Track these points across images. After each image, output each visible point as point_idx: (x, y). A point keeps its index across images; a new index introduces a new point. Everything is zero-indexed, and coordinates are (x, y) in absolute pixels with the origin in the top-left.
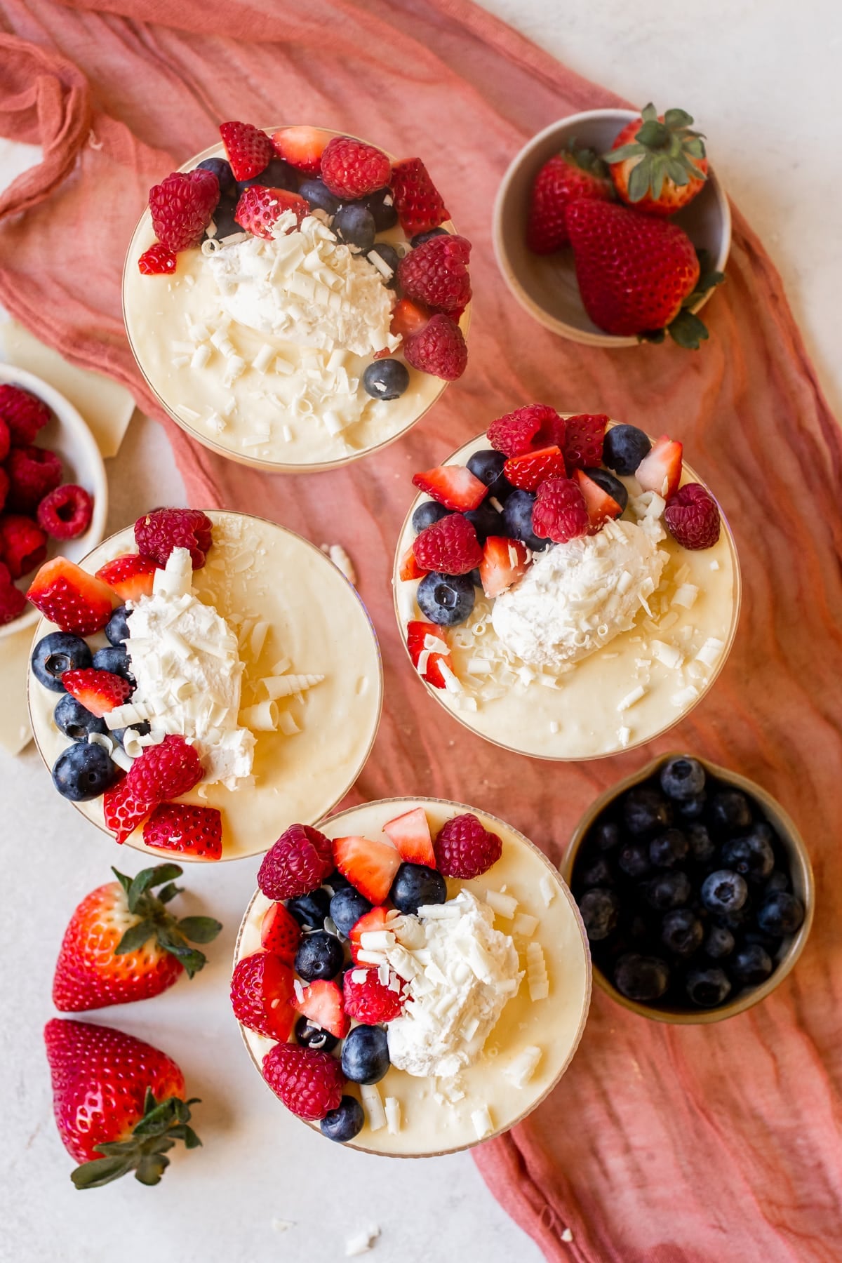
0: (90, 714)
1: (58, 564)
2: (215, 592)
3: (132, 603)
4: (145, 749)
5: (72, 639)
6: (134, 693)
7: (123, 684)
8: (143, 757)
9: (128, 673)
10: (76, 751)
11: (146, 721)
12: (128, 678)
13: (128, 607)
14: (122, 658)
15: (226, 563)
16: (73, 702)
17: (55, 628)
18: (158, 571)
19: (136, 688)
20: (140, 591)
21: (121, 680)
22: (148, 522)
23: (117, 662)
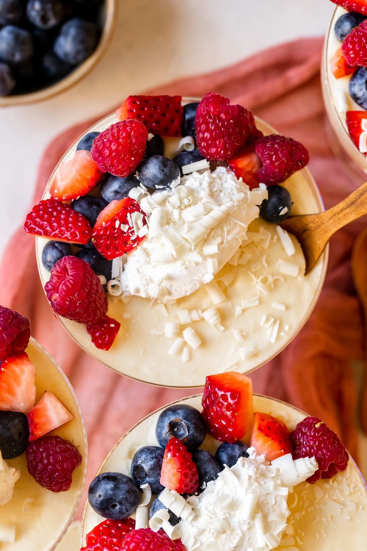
0: (159, 475)
1: (245, 382)
2: (298, 502)
3: (254, 452)
4: (162, 531)
5: (202, 427)
6: (194, 496)
7: (195, 484)
8: (153, 534)
9: (205, 483)
10: (126, 483)
11: (180, 519)
12: (201, 484)
13: (250, 451)
14: (212, 472)
15: (323, 497)
16: (160, 457)
17: (200, 409)
18: (289, 456)
19: (198, 495)
20: (266, 452)
21: (196, 481)
22: (317, 426)
23: (208, 470)
